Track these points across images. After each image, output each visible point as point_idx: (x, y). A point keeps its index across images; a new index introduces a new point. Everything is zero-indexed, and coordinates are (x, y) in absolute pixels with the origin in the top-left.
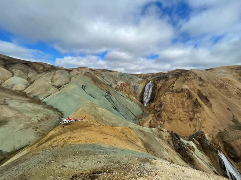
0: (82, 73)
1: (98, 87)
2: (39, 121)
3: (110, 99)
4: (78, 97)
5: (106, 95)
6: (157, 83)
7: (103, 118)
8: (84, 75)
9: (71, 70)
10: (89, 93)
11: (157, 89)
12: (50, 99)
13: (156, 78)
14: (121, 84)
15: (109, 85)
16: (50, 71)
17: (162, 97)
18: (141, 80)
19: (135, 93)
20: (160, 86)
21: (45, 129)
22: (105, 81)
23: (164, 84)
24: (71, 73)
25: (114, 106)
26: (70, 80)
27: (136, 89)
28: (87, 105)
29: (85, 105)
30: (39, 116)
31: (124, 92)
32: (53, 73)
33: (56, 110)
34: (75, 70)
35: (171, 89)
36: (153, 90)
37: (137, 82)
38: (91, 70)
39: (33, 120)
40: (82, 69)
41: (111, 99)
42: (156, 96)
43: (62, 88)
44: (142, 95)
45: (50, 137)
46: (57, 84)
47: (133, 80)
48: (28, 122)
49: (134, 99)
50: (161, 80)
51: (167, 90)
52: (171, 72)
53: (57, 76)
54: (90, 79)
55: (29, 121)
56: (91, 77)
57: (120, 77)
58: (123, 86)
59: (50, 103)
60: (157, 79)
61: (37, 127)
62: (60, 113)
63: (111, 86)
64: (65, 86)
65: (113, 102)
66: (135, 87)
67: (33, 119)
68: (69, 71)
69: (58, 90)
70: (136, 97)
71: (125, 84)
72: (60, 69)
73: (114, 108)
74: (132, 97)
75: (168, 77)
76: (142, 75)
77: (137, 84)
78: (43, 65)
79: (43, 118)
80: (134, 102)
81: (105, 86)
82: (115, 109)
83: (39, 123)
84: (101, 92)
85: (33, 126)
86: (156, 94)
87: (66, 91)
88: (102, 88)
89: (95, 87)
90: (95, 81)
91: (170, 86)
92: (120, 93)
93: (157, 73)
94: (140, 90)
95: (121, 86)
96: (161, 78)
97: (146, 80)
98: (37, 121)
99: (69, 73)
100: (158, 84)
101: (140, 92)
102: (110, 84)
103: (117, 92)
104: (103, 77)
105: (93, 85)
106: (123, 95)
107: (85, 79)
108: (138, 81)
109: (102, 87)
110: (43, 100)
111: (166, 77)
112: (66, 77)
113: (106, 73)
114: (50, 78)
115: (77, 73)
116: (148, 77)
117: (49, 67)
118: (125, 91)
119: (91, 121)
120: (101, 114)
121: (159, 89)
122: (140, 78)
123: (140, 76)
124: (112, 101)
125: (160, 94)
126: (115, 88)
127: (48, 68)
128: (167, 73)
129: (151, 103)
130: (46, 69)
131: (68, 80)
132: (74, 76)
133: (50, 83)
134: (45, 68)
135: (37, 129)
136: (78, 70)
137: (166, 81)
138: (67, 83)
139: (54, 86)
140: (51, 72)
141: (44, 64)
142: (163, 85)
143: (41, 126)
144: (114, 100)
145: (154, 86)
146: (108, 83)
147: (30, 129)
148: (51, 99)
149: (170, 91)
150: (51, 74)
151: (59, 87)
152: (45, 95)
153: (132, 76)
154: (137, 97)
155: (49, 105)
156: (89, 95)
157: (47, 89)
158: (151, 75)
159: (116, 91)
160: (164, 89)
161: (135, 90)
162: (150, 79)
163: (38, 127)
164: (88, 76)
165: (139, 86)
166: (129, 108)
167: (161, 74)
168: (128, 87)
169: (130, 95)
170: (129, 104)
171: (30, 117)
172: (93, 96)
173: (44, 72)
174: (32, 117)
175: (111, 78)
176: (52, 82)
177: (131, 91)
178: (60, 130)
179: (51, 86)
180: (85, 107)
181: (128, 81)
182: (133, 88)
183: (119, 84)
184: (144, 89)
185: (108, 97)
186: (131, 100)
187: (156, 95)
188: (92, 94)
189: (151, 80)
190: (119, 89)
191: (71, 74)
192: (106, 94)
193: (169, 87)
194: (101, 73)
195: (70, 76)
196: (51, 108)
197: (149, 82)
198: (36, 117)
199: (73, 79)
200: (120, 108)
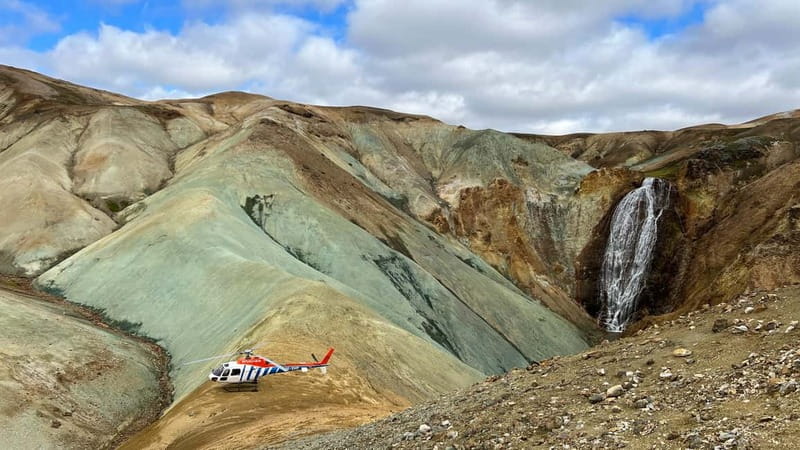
0: (240, 128)
1: (337, 208)
2: (60, 378)
3: (406, 282)
4: (241, 259)
5: (385, 255)
6: (690, 189)
7: (404, 372)
8: (252, 138)
9: (170, 108)
10: (286, 243)
11: (691, 229)
12: (82, 272)
13: (683, 159)
14: (463, 198)
15: (391, 200)
16: (61, 114)
17: (726, 276)
18: (587, 170)
19: (550, 250)
20: (711, 207)
21: (93, 419)
22: (368, 175)
23: (736, 201)
24: (172, 124)
25: (431, 321)
26: (172, 168)
27: (552, 227)
28: (310, 300)
29: (293, 299)
30: (58, 355)
31: (479, 242)
32: (76, 125)
33: (125, 329)
34: (190, 107)
35: (782, 227)
36: (664, 232)
37: (563, 183)
38: (288, 108)
39: (31, 376)
40: (233, 104)
41: (412, 282)
42: (682, 271)
43: (135, 211)
44: (593, 266)
45: (177, 441)
46: (101, 190)
47: (536, 174)
48: (11, 384)
49: (544, 284)
50: (715, 174)
51: (758, 233)
52: (783, 120)
53: (99, 143)
54: (287, 160)
55: (12, 378)
56: (290, 153)
57: (453, 156)
58: (477, 205)
59: (85, 293)
60: (690, 164)
61: (58, 410)
62: (147, 347)
63: (402, 203)
64: (148, 200)
65: (427, 297)
66: (549, 215)
67: (31, 367)
68: (164, 114)
69: (111, 224)
70: (553, 272)
71: (486, 193)
72: (108, 104)
73: (429, 332)
74: (526, 273)
75: (758, 155)
76: (590, 141)
77: (560, 198)
78: (15, 81)
79: (75, 366)
80: (544, 304)
81: (375, 207)
82: (440, 337)
83: (62, 388)
84: (355, 240)
85: (38, 400)
86: (686, 256)
87: (164, 227)
88: (360, 217)
89: (322, 209)
90: (318, 175)
91: (779, 213)
92: (458, 247)
93: (687, 131)
94: (577, 234)
95: (463, 209)
96: (715, 158)
97: (618, 174)
98: (53, 380)
99: (164, 127)
100: (692, 198)
101: (577, 243)
102: (395, 193)
103: (441, 241)
104: (356, 155)
105: (306, 200)
106: (478, 260)
107: (259, 162)
108: (568, 178)
109: (359, 207)
110: (38, 274)
111: (753, 154)
112: (149, 149)
113: (374, 126)
114: (65, 152)
115: (207, 128)
116: (630, 151)
117: (46, 92)
118: (488, 239)
119: (346, 383)
120: (390, 351)
121: (703, 230)
122: (576, 156)
123: (576, 145)
124: (419, 291)
125: (708, 256)
126: (430, 219)
127: (40, 97)
128: (756, 131)
129: (651, 313)
130: (29, 106)
131: (161, 169)
132: (190, 145)
133: (67, 181)
134: (23, 99)
135: (59, 420)
136: (211, 113)
137: (746, 178)
138: (158, 183)
139: (88, 198)
140: (65, 120)
141: (17, 76)
142: (727, 202)
143: (75, 406)
144: (430, 284)
145: (672, 206)
146: (384, 189)
147: (28, 417)
148: (87, 268)
149: (777, 237)
150: (65, 132)
151: (114, 207)
152: (50, 251)
153: (529, 146)
154: (561, 276)
155: (78, 304)
156: (289, 251)
157: (57, 218)
158: (647, 139)
159: (433, 234)
160: (737, 231)
161: (548, 231)
162: (640, 167)
163: (64, 409)
164: (277, 148)
165: (574, 210)
166: (515, 335)
167: (714, 133)
168: (502, 213)
169: (519, 263)
170: (514, 311)
171: (14, 358)
172: (313, 259)
173: (21, 118)
174: (21, 358)
175: (401, 159)
176: (78, 180)
177: (526, 238)
178: (219, 414)
179: (70, 199)
180: (300, 310)
181: (505, 177)
182: (534, 222)
183: (451, 194)
184: (603, 229)
185: (395, 269)
186: (526, 289)
187: (684, 263)
188: (305, 248)
189: (648, 173)
190: (452, 225)
191: (173, 132)
192: (385, 251)
193: (770, 216)
194: (344, 131)
195: (168, 145)
196: (94, 316)
197: (638, 185)
198: (42, 358)
199: (185, 160)
200: (465, 334)
